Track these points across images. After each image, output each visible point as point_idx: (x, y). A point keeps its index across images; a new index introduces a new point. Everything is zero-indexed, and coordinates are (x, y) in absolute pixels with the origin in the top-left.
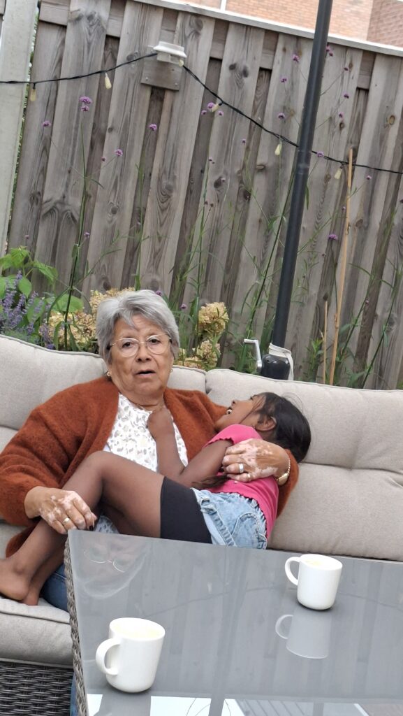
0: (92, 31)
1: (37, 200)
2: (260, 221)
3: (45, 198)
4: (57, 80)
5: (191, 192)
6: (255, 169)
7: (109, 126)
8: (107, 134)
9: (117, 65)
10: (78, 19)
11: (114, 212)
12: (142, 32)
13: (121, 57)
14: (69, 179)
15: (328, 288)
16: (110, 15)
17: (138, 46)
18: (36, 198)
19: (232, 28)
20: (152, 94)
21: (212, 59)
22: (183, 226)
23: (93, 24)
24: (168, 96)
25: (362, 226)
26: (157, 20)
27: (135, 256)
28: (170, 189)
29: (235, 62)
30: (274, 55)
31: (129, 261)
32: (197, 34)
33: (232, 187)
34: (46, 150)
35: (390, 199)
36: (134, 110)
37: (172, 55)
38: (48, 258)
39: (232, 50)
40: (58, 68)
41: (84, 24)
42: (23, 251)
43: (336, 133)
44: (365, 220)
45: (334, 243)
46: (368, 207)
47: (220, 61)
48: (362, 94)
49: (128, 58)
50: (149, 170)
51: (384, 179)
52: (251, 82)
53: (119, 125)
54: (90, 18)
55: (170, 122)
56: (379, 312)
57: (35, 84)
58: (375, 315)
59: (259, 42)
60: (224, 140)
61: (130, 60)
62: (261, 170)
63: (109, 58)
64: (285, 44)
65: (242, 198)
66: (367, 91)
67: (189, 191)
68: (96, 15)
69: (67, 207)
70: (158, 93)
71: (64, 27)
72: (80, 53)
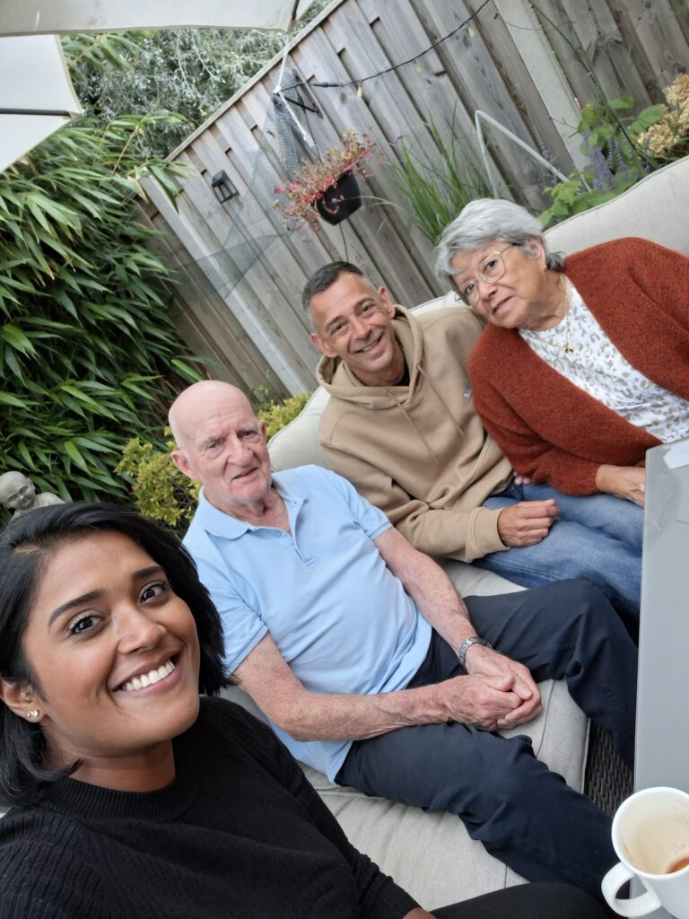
3: (585, 47)
11: (649, 6)
14: (594, 16)
38: (617, 90)
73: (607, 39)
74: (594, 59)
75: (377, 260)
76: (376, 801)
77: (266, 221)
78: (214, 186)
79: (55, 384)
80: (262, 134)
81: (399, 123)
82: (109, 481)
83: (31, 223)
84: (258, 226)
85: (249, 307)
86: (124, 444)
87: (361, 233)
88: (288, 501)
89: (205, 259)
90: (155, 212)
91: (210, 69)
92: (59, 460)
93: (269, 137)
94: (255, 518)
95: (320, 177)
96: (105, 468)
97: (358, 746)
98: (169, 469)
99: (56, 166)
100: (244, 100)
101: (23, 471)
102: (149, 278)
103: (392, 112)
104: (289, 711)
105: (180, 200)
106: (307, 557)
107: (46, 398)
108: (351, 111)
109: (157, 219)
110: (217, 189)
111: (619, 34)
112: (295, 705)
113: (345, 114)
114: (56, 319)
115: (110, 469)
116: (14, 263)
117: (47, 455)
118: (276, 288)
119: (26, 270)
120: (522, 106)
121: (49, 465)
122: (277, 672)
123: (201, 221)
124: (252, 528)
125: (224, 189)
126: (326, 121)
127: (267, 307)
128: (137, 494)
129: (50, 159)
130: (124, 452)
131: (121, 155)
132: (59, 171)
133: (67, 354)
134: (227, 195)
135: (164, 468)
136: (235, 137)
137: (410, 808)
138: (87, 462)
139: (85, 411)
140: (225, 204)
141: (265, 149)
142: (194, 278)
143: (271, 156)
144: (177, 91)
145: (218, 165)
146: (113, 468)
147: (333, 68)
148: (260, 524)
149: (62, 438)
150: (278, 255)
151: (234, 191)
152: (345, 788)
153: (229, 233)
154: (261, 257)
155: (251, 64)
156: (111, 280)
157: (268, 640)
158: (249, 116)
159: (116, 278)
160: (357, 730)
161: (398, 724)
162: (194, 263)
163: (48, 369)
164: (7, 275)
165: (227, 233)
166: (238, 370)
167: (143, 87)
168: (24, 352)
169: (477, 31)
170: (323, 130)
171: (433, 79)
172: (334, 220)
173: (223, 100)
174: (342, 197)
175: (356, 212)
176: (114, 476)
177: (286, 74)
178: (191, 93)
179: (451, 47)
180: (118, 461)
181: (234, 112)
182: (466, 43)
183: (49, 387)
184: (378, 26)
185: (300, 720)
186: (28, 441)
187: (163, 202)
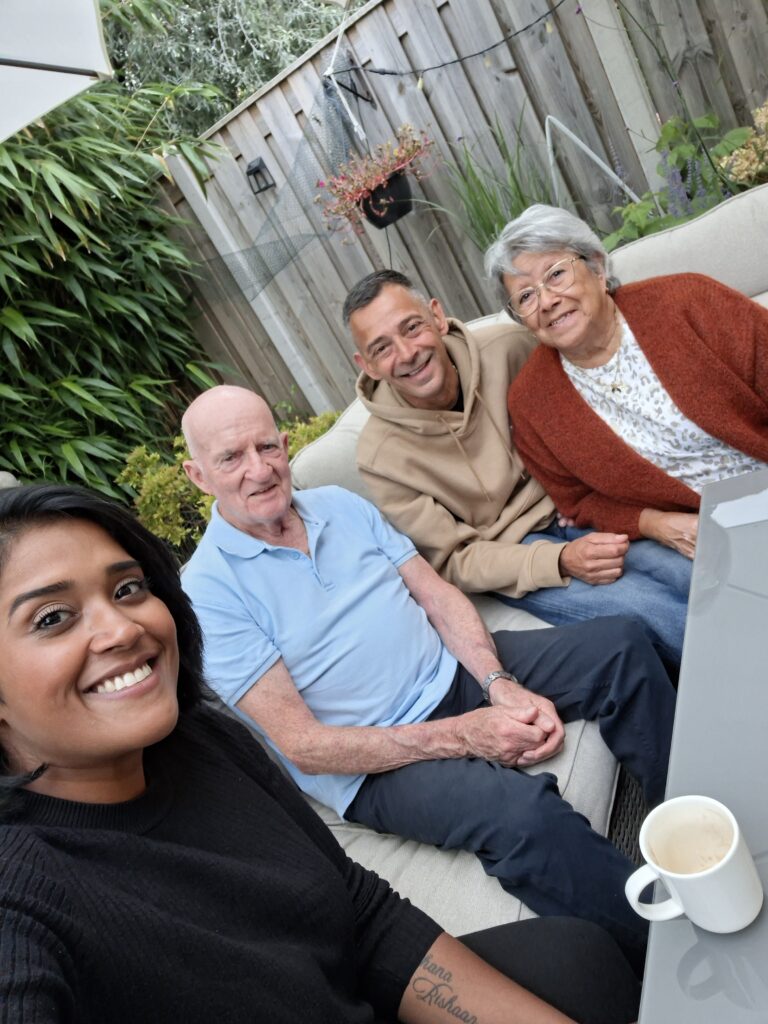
1: (666, 64)
3: (672, 57)
14: (684, 23)
38: (702, 109)
73: (696, 50)
74: (681, 71)
75: (424, 271)
76: (386, 838)
77: (305, 217)
78: (249, 173)
79: (55, 379)
80: (307, 120)
81: (461, 121)
82: (108, 491)
83: (44, 194)
84: (295, 224)
85: (277, 313)
86: (129, 452)
87: (409, 242)
88: (310, 522)
89: (232, 254)
90: (180, 197)
91: (254, 42)
92: (54, 464)
93: (314, 124)
94: (272, 538)
95: (369, 174)
96: (104, 477)
97: (371, 779)
98: (176, 483)
99: (74, 134)
100: (290, 81)
101: (14, 473)
102: (169, 271)
103: (454, 109)
104: (298, 741)
105: (209, 187)
106: (327, 581)
107: (44, 394)
108: (409, 104)
109: (182, 206)
110: (252, 178)
111: (710, 45)
112: (304, 735)
113: (401, 106)
114: (61, 306)
115: (111, 479)
116: (22, 239)
117: (41, 457)
118: (309, 294)
119: (32, 249)
120: (598, 116)
121: (43, 469)
122: (288, 700)
123: (231, 212)
124: (269, 547)
125: (260, 179)
126: (379, 113)
127: (298, 315)
128: (138, 508)
129: (68, 124)
130: (127, 461)
131: (147, 129)
132: (77, 140)
133: (71, 347)
134: (263, 185)
135: (171, 481)
136: (277, 121)
137: (422, 845)
138: (86, 469)
139: (88, 412)
140: (259, 195)
141: (309, 137)
142: (218, 277)
143: (316, 146)
144: (214, 63)
145: (254, 150)
146: (113, 478)
147: (392, 54)
148: (276, 544)
149: (59, 440)
150: (314, 257)
151: (270, 182)
152: (353, 824)
153: (262, 228)
154: (295, 258)
155: (300, 42)
156: (125, 268)
157: (280, 666)
158: (295, 100)
159: (133, 267)
160: (370, 763)
161: (413, 757)
162: (219, 257)
163: (49, 361)
164: (12, 252)
165: (259, 228)
166: (260, 382)
167: (176, 55)
168: (24, 339)
169: (555, 27)
170: (376, 123)
171: (502, 76)
172: (380, 223)
173: (265, 79)
174: (392, 199)
175: (405, 218)
176: (115, 486)
177: (339, 55)
178: (229, 67)
179: (525, 43)
180: (120, 471)
181: (278, 93)
182: (542, 39)
183: (48, 382)
184: (446, 11)
185: (309, 751)
186: (21, 439)
187: (190, 186)
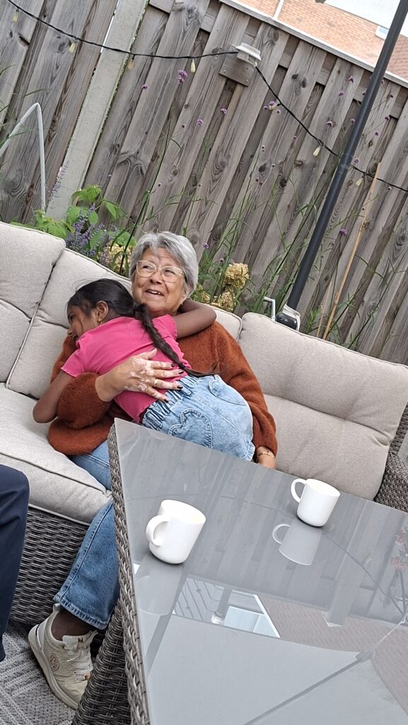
0: (189, 22)
1: (116, 150)
2: (289, 206)
3: (122, 151)
4: (152, 56)
5: (239, 171)
6: (295, 163)
7: (186, 103)
8: (183, 109)
9: (204, 54)
10: (181, 10)
11: (175, 173)
12: (229, 31)
13: (208, 48)
14: (145, 139)
15: (330, 272)
16: (207, 13)
17: (223, 43)
18: (115, 148)
19: (301, 44)
20: (226, 84)
21: (279, 66)
22: (227, 196)
23: (191, 17)
24: (239, 88)
25: (369, 228)
26: (243, 24)
27: (184, 214)
28: (223, 165)
29: (298, 72)
30: (330, 74)
31: (178, 216)
32: (273, 43)
33: (273, 174)
34: (131, 111)
35: (395, 211)
36: (209, 95)
37: (250, 56)
38: (115, 200)
39: (297, 63)
40: (156, 47)
41: (184, 15)
42: (96, 188)
43: (364, 149)
44: (372, 224)
45: (343, 237)
46: (377, 213)
47: (286, 69)
48: (392, 121)
49: (213, 51)
50: (210, 147)
51: (394, 195)
52: (307, 92)
53: (195, 104)
54: (190, 11)
55: (235, 111)
56: (366, 299)
57: (134, 55)
58: (363, 301)
59: (320, 61)
60: (275, 135)
61: (214, 53)
62: (299, 165)
63: (198, 48)
64: (341, 68)
65: (279, 185)
66: (397, 120)
67: (238, 170)
68: (195, 10)
69: (138, 162)
70: (231, 84)
71: (168, 14)
72: (176, 39)
111: (147, 168)
169: (75, 52)
171: (16, 36)
179: (49, 36)
182: (61, 48)
